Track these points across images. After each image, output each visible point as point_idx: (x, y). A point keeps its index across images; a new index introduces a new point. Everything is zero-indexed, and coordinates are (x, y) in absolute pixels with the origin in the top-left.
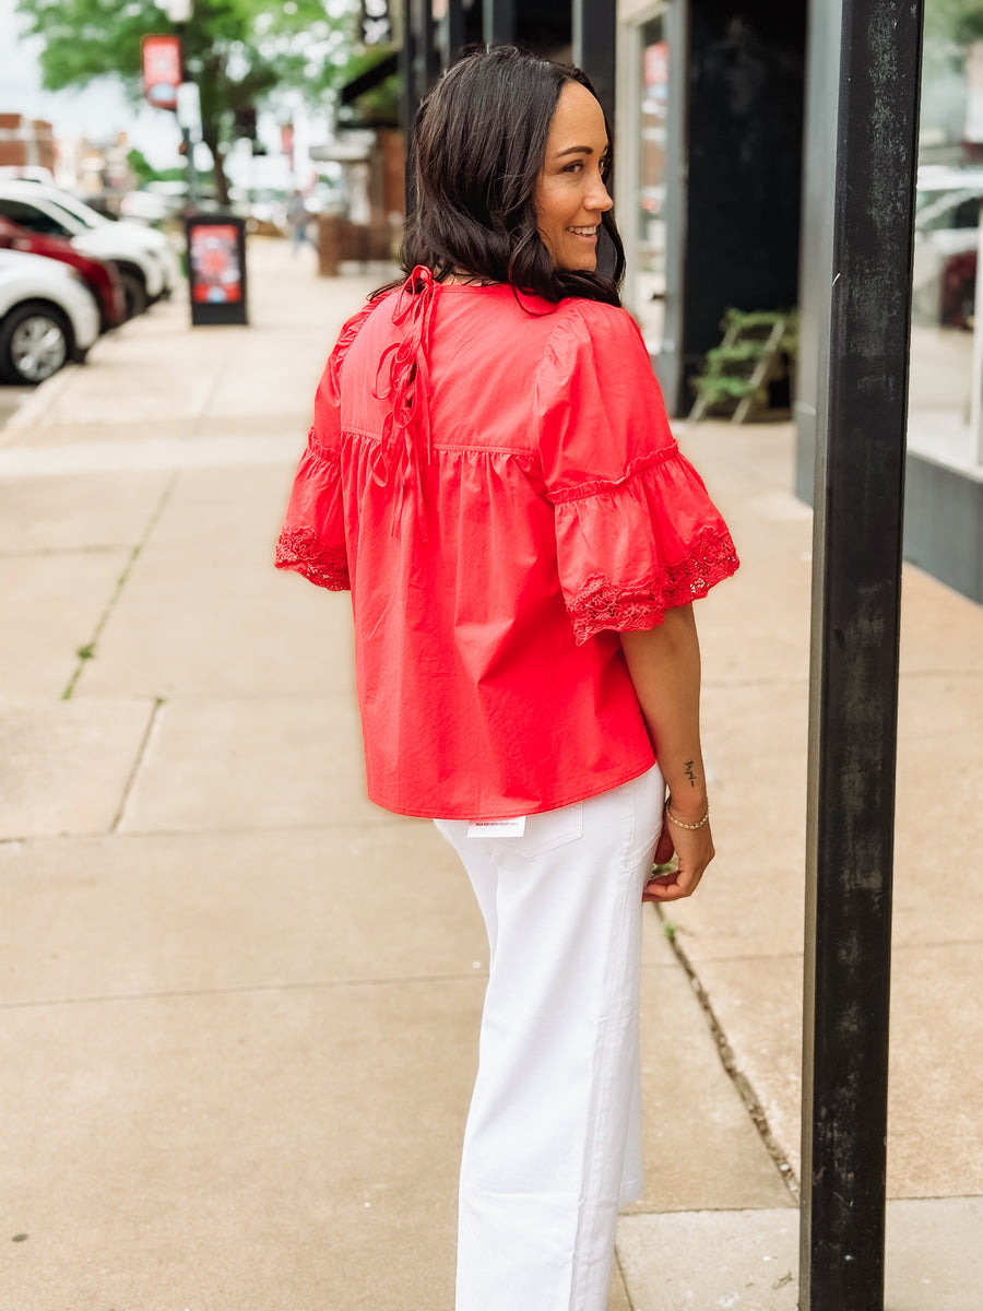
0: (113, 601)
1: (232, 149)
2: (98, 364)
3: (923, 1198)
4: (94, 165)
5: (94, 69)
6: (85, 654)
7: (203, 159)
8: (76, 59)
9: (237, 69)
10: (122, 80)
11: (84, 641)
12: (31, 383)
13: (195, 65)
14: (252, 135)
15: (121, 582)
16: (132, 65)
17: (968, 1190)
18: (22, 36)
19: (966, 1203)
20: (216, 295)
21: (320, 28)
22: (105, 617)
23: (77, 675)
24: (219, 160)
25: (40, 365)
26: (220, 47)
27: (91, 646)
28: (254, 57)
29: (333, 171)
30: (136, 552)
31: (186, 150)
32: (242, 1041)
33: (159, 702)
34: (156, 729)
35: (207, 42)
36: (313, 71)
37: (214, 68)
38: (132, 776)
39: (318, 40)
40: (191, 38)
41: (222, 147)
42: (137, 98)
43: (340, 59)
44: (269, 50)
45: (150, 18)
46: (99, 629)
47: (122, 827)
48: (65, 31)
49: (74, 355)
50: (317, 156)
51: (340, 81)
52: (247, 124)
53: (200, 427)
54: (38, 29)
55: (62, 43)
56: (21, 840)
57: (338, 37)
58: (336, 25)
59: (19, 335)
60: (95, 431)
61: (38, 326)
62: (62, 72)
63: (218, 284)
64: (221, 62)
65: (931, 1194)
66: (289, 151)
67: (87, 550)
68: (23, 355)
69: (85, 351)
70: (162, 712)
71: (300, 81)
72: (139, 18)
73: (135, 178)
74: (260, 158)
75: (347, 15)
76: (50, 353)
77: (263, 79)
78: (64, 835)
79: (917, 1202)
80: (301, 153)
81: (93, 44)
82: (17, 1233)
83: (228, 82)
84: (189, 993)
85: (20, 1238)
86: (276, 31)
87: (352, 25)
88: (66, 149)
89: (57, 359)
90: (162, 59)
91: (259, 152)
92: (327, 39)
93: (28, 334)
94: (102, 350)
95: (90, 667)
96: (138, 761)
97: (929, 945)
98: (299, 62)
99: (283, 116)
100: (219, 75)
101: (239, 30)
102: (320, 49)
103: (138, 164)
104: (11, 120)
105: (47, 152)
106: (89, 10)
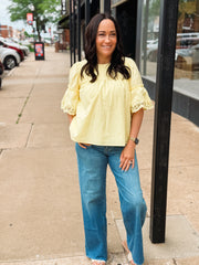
1: (41, 31)
2: (21, 66)
4: (19, 34)
5: (19, 18)
7: (36, 33)
8: (16, 17)
9: (42, 18)
10: (23, 20)
11: (19, 113)
12: (10, 69)
13: (35, 18)
15: (25, 103)
16: (25, 18)
20: (39, 55)
21: (55, 12)
22: (23, 109)
23: (18, 119)
24: (39, 33)
25: (11, 66)
26: (39, 15)
27: (21, 114)
28: (44, 17)
29: (57, 35)
31: (34, 31)
34: (32, 129)
36: (54, 19)
37: (38, 18)
38: (28, 137)
39: (55, 14)
40: (35, 13)
42: (26, 23)
44: (47, 16)
45: (28, 10)
46: (22, 111)
47: (27, 146)
48: (14, 12)
49: (17, 65)
50: (55, 33)
51: (58, 20)
52: (43, 28)
53: (37, 77)
55: (14, 14)
57: (58, 14)
58: (57, 12)
59: (8, 61)
60: (21, 77)
61: (10, 60)
62: (14, 19)
63: (40, 53)
66: (50, 32)
67: (19, 97)
68: (8, 65)
70: (33, 126)
71: (52, 21)
72: (26, 10)
73: (26, 36)
75: (60, 11)
77: (46, 20)
78: (17, 148)
80: (52, 32)
81: (19, 14)
83: (40, 21)
86: (48, 12)
88: (15, 31)
89: (14, 65)
90: (30, 17)
91: (45, 32)
94: (21, 64)
96: (29, 135)
98: (52, 18)
99: (49, 26)
101: (42, 13)
102: (55, 16)
103: (26, 33)
104: (6, 27)
105: (11, 32)
106: (18, 9)
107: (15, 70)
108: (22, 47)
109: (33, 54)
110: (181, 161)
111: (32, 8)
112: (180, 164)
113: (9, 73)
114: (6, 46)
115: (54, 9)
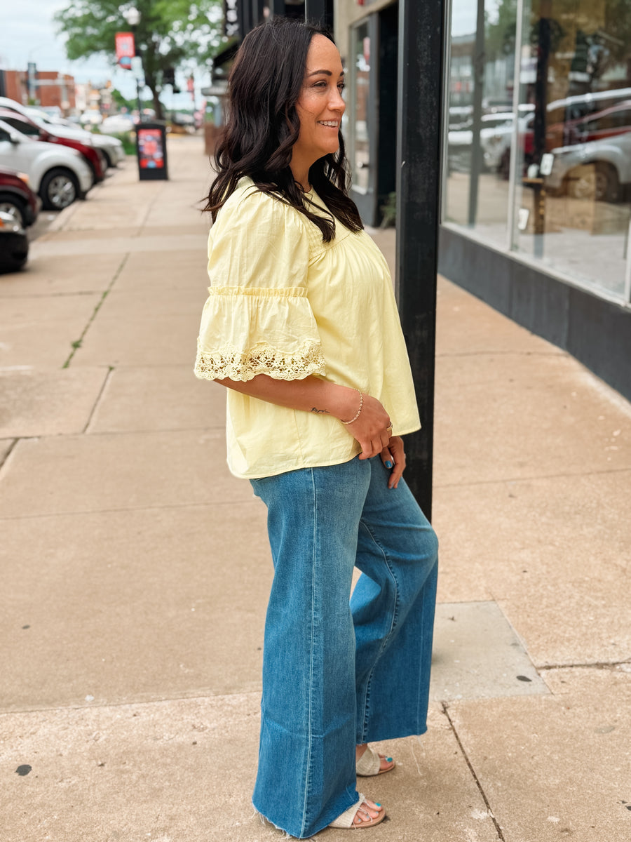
0: (92, 319)
1: (163, 89)
2: (91, 200)
3: (455, 603)
4: (95, 97)
5: (94, 49)
6: (76, 345)
8: (83, 43)
9: (164, 48)
10: (107, 54)
11: (76, 338)
12: (57, 209)
13: (144, 47)
14: (173, 83)
15: (97, 309)
16: (111, 47)
17: (476, 598)
18: (57, 34)
19: (475, 605)
20: (151, 164)
21: (206, 28)
22: (87, 327)
23: (72, 355)
24: (156, 95)
25: (62, 200)
26: (155, 38)
27: (80, 341)
28: (173, 42)
29: (214, 100)
30: (105, 294)
31: (139, 89)
32: (139, 533)
33: (111, 369)
34: (109, 382)
35: (150, 35)
36: (202, 50)
37: (154, 47)
38: (95, 405)
39: (204, 34)
40: (140, 33)
41: (158, 88)
42: (114, 64)
43: (216, 44)
44: (180, 40)
45: (120, 23)
46: (84, 333)
47: (89, 431)
48: (78, 30)
49: (80, 195)
50: (205, 93)
51: (215, 53)
52: (170, 77)
53: (140, 232)
54: (65, 29)
55: (77, 35)
56: (39, 437)
57: (214, 32)
58: (213, 26)
59: (52, 185)
60: (89, 233)
61: (61, 180)
62: (77, 50)
63: (152, 158)
64: (157, 46)
65: (458, 600)
66: (192, 91)
67: (81, 293)
68: (54, 195)
69: (85, 193)
70: (112, 373)
71: (196, 55)
72: (114, 23)
73: (116, 104)
74: (176, 95)
75: (219, 22)
76: (68, 194)
77: (178, 54)
78: (60, 434)
79: (452, 605)
80: (198, 93)
81: (92, 36)
82: (24, 625)
83: (160, 55)
84: (116, 511)
85: (26, 627)
86: (183, 29)
87: (220, 26)
88: (81, 90)
89: (71, 197)
90: (125, 44)
91: (176, 91)
92: (209, 33)
93: (56, 184)
94: (94, 193)
95: (79, 352)
96: (99, 398)
97: (470, 484)
98: (195, 45)
99: (188, 73)
100: (156, 51)
101: (164, 31)
102: (207, 39)
103: (117, 97)
104: (53, 75)
105: (71, 90)
106: (89, 20)
107: (74, 214)
108: (98, 141)
109: (134, 158)
110: (521, 465)
111: (132, 15)
112: (518, 473)
113: (56, 221)
114: (46, 138)
115: (202, 19)
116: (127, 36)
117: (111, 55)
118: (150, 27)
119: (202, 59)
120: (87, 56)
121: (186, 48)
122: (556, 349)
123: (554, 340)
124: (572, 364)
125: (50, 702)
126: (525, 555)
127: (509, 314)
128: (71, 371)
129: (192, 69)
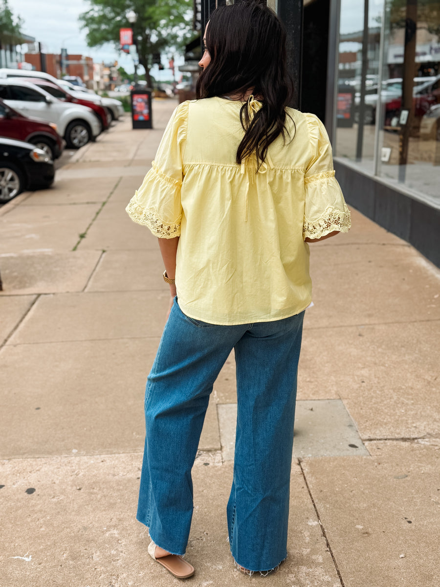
0: (94, 220)
1: (152, 67)
2: (100, 142)
3: (314, 400)
4: (107, 72)
5: (106, 39)
6: (82, 236)
8: (98, 35)
9: (154, 39)
10: (115, 43)
11: (82, 231)
12: (76, 148)
13: (140, 38)
14: (159, 63)
15: (98, 213)
16: (117, 38)
17: (329, 398)
18: (81, 29)
19: (327, 401)
20: (141, 118)
21: (182, 25)
22: (90, 225)
23: (79, 243)
24: (147, 70)
25: (80, 142)
26: (147, 32)
27: (85, 233)
28: (159, 35)
29: (189, 75)
30: (104, 204)
31: (136, 67)
32: (114, 354)
33: (104, 251)
34: (102, 260)
35: (144, 30)
36: (179, 40)
37: (147, 38)
38: (92, 274)
39: (181, 29)
40: (138, 28)
41: (149, 66)
42: (119, 50)
43: (189, 35)
44: (164, 33)
45: (124, 21)
46: (88, 229)
47: (86, 290)
48: (95, 26)
49: (92, 139)
50: (181, 69)
51: (188, 42)
52: (157, 59)
53: (131, 163)
54: (86, 25)
55: (95, 30)
56: (54, 294)
57: (188, 28)
58: (187, 24)
59: (73, 132)
60: (97, 164)
61: (79, 128)
62: (95, 40)
63: (142, 114)
64: (149, 37)
65: (317, 398)
66: (172, 68)
67: (88, 203)
68: (75, 138)
69: (96, 137)
70: (104, 255)
71: (175, 43)
72: (120, 21)
73: (121, 77)
75: (191, 21)
76: (83, 138)
77: (163, 43)
78: (68, 292)
79: (313, 401)
80: (176, 69)
81: (105, 30)
82: (37, 407)
83: (151, 43)
84: (100, 340)
85: (38, 409)
86: (166, 26)
87: (191, 23)
88: (97, 68)
89: (86, 140)
90: (126, 36)
91: (161, 68)
92: (184, 28)
93: (76, 131)
94: (102, 137)
95: (84, 240)
96: (94, 270)
97: (334, 327)
98: (175, 37)
99: (170, 56)
100: (148, 41)
101: (154, 25)
102: (182, 32)
103: (122, 72)
104: (78, 57)
105: (91, 68)
106: (103, 19)
107: (87, 151)
108: (106, 102)
109: (129, 114)
110: (370, 316)
111: (131, 16)
112: (367, 321)
113: (76, 155)
114: (70, 100)
115: (180, 19)
116: (127, 30)
117: (117, 44)
118: (144, 24)
119: (179, 46)
120: (101, 44)
121: (169, 38)
122: (402, 242)
123: (402, 236)
124: (413, 251)
125: (50, 453)
126: (365, 372)
127: (374, 219)
128: (78, 253)
129: (173, 53)
